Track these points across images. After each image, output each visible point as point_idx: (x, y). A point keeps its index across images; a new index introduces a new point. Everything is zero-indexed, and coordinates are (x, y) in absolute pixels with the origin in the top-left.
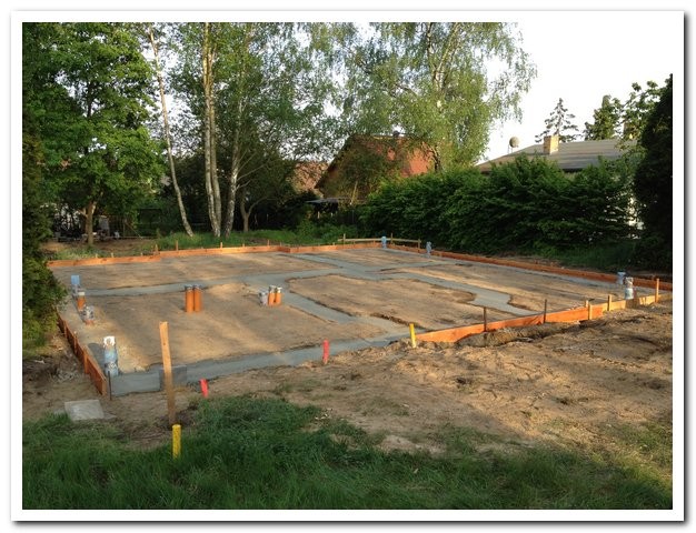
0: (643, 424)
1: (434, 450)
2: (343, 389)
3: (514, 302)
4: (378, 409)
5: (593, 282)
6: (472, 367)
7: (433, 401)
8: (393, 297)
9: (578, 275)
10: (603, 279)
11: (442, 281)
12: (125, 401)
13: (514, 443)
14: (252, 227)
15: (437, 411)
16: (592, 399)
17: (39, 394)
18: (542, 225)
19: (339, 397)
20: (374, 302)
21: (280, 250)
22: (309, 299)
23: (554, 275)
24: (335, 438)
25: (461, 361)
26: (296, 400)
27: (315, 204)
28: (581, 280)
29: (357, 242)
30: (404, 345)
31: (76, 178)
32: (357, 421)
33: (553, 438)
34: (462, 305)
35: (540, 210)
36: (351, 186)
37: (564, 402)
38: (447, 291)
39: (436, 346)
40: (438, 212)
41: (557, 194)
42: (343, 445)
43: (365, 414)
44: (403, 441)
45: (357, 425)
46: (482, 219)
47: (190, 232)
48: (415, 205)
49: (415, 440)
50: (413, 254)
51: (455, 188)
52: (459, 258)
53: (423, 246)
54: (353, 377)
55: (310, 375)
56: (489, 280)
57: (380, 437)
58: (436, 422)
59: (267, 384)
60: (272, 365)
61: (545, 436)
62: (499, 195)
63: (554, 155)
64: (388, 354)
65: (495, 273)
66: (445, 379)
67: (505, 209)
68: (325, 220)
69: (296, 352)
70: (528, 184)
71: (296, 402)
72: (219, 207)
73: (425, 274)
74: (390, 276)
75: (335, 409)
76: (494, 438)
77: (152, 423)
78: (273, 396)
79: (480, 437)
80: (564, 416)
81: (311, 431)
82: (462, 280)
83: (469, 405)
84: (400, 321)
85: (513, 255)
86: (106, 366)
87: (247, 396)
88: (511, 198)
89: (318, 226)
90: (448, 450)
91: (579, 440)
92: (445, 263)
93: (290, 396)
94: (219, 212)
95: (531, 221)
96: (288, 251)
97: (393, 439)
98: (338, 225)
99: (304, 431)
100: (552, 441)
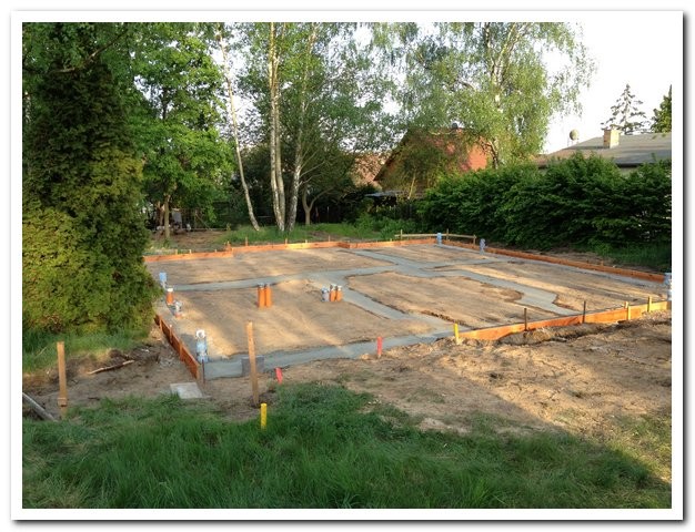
0: (642, 416)
1: (462, 430)
2: (392, 380)
3: (560, 302)
4: (420, 397)
5: (641, 282)
6: (505, 363)
7: (467, 392)
8: (443, 295)
9: (627, 275)
10: (650, 278)
11: (492, 279)
12: (216, 384)
13: (528, 428)
14: (314, 220)
15: (469, 400)
16: (605, 393)
17: (147, 377)
18: (597, 223)
19: (389, 386)
20: (427, 299)
21: (340, 245)
22: (366, 296)
23: (604, 274)
24: (384, 419)
25: (497, 357)
26: (353, 387)
27: (375, 197)
28: (630, 279)
29: (414, 238)
30: (449, 341)
31: (154, 176)
32: (402, 406)
33: (563, 425)
34: (509, 304)
35: (595, 208)
36: (408, 180)
37: (579, 396)
38: (496, 290)
39: (478, 343)
40: (494, 208)
41: (611, 193)
42: (389, 425)
43: (409, 401)
44: (438, 423)
45: (402, 409)
46: (537, 215)
47: (256, 226)
48: (471, 200)
49: (448, 423)
50: (466, 250)
51: (511, 184)
52: (512, 255)
53: (478, 243)
54: (402, 370)
55: (365, 366)
56: (539, 278)
57: (420, 419)
58: (467, 409)
59: (329, 373)
60: (334, 357)
61: (556, 423)
62: (555, 192)
63: (615, 148)
64: (434, 350)
65: (546, 271)
66: (480, 375)
67: (561, 206)
68: (384, 214)
69: (354, 346)
70: (584, 182)
71: (354, 389)
72: (283, 204)
73: (477, 271)
74: (442, 274)
75: (385, 396)
76: (512, 423)
77: (241, 401)
78: (334, 384)
79: (501, 422)
80: (575, 407)
81: (365, 412)
82: (512, 278)
83: (497, 396)
84: (447, 319)
85: (567, 252)
86: (198, 354)
87: (315, 382)
88: (566, 195)
89: (377, 219)
90: (473, 430)
91: (584, 427)
92: (498, 260)
93: (348, 384)
94: (283, 207)
95: (586, 218)
96: (347, 247)
97: (429, 421)
98: (397, 218)
99: (360, 412)
100: (560, 427)
